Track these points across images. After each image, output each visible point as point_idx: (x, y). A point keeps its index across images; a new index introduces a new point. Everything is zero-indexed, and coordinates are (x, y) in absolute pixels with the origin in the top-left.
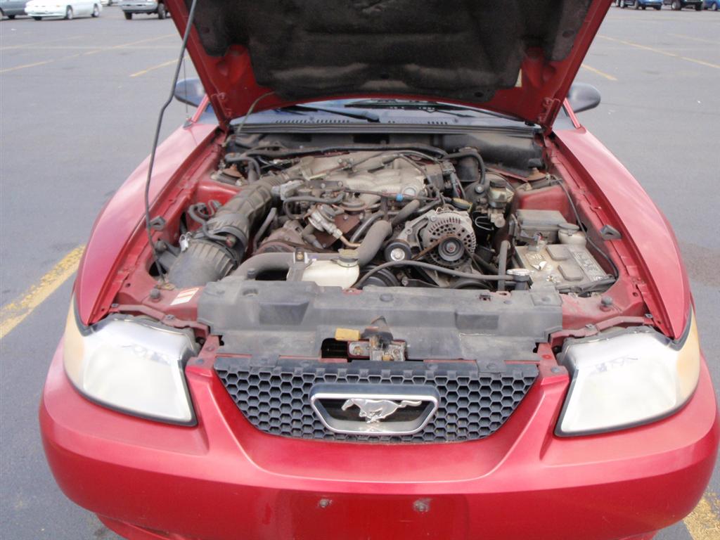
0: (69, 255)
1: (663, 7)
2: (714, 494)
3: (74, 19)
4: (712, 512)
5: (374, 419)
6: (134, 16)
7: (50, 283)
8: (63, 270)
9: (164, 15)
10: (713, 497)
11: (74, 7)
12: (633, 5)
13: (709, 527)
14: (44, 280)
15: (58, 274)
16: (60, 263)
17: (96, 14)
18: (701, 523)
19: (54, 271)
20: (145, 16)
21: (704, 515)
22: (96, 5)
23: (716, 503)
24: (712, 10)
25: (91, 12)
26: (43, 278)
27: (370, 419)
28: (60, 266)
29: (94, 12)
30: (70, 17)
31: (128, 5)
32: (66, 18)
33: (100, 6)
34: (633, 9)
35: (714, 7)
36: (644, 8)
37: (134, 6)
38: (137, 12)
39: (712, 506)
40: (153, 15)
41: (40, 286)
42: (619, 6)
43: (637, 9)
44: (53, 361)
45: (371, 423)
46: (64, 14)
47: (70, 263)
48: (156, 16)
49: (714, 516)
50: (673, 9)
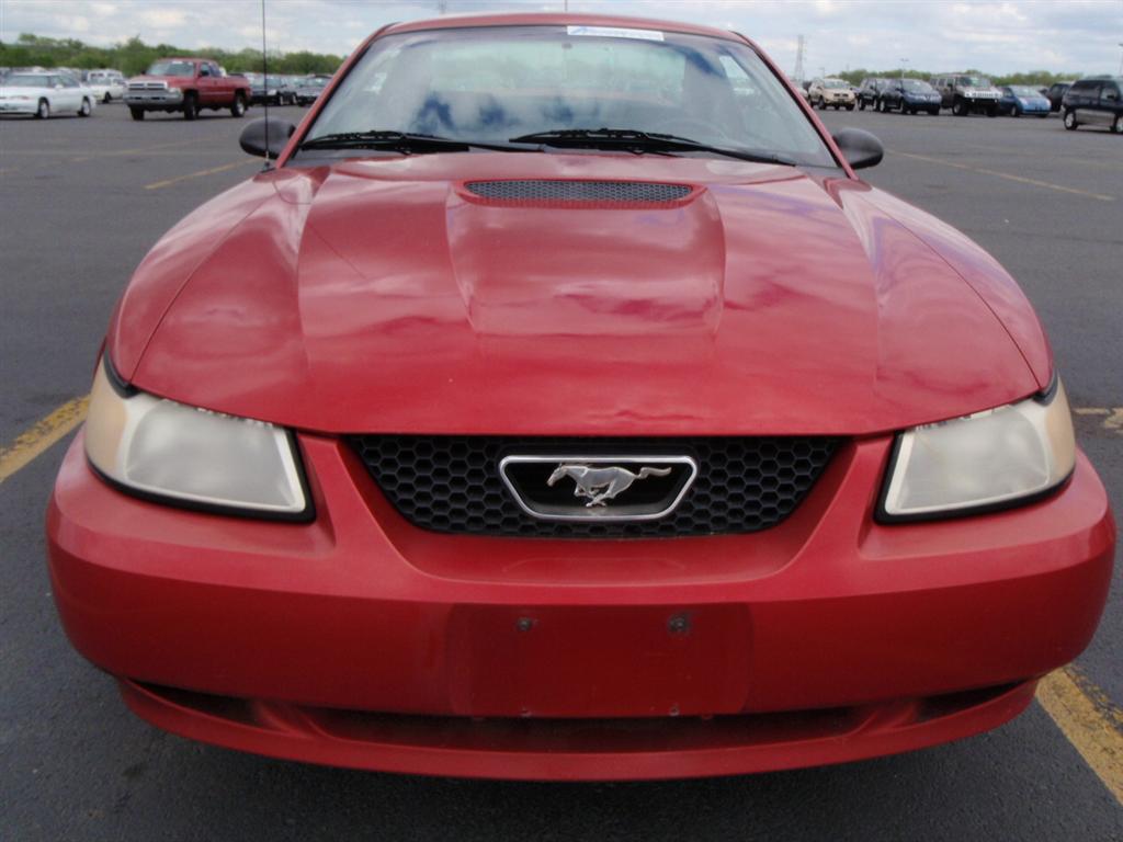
0: (61, 410)
1: (941, 111)
2: (1096, 688)
3: (49, 118)
4: (1097, 710)
5: (597, 500)
6: (147, 114)
7: (30, 445)
8: (51, 428)
9: (194, 113)
10: (1096, 692)
11: (51, 101)
12: (899, 108)
13: (1094, 730)
14: (20, 442)
15: (42, 433)
16: (45, 420)
17: (87, 111)
18: (1083, 725)
19: (37, 430)
20: (164, 114)
21: (1084, 715)
22: (86, 99)
23: (1100, 698)
24: (1012, 116)
25: (79, 108)
26: (19, 439)
27: (590, 500)
28: (46, 424)
29: (83, 109)
30: (45, 114)
31: (137, 98)
32: (38, 116)
33: (93, 100)
34: (899, 113)
35: (1014, 111)
36: (914, 113)
37: (146, 99)
38: (153, 107)
39: (1095, 703)
40: (176, 114)
41: (12, 449)
42: (878, 109)
43: (904, 113)
44: (68, 454)
45: (593, 506)
46: (35, 110)
47: (61, 420)
48: (182, 115)
49: (1100, 715)
50: (955, 114)
